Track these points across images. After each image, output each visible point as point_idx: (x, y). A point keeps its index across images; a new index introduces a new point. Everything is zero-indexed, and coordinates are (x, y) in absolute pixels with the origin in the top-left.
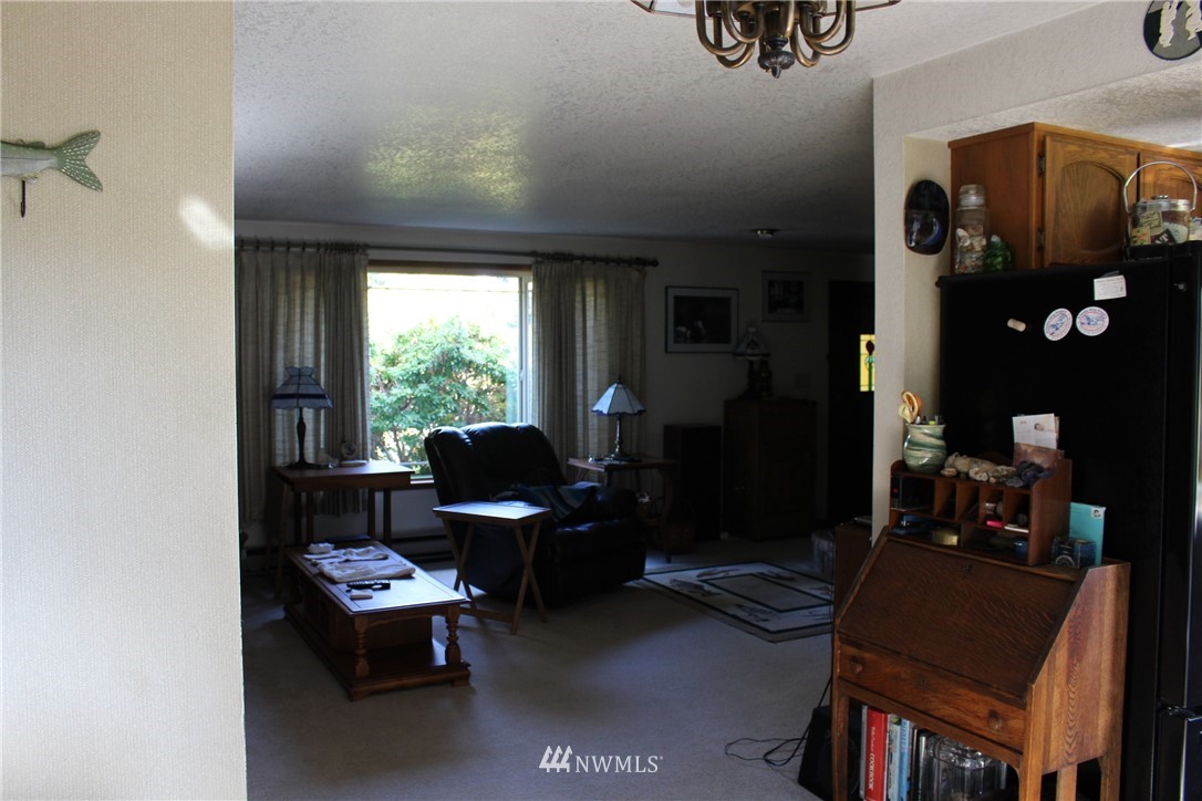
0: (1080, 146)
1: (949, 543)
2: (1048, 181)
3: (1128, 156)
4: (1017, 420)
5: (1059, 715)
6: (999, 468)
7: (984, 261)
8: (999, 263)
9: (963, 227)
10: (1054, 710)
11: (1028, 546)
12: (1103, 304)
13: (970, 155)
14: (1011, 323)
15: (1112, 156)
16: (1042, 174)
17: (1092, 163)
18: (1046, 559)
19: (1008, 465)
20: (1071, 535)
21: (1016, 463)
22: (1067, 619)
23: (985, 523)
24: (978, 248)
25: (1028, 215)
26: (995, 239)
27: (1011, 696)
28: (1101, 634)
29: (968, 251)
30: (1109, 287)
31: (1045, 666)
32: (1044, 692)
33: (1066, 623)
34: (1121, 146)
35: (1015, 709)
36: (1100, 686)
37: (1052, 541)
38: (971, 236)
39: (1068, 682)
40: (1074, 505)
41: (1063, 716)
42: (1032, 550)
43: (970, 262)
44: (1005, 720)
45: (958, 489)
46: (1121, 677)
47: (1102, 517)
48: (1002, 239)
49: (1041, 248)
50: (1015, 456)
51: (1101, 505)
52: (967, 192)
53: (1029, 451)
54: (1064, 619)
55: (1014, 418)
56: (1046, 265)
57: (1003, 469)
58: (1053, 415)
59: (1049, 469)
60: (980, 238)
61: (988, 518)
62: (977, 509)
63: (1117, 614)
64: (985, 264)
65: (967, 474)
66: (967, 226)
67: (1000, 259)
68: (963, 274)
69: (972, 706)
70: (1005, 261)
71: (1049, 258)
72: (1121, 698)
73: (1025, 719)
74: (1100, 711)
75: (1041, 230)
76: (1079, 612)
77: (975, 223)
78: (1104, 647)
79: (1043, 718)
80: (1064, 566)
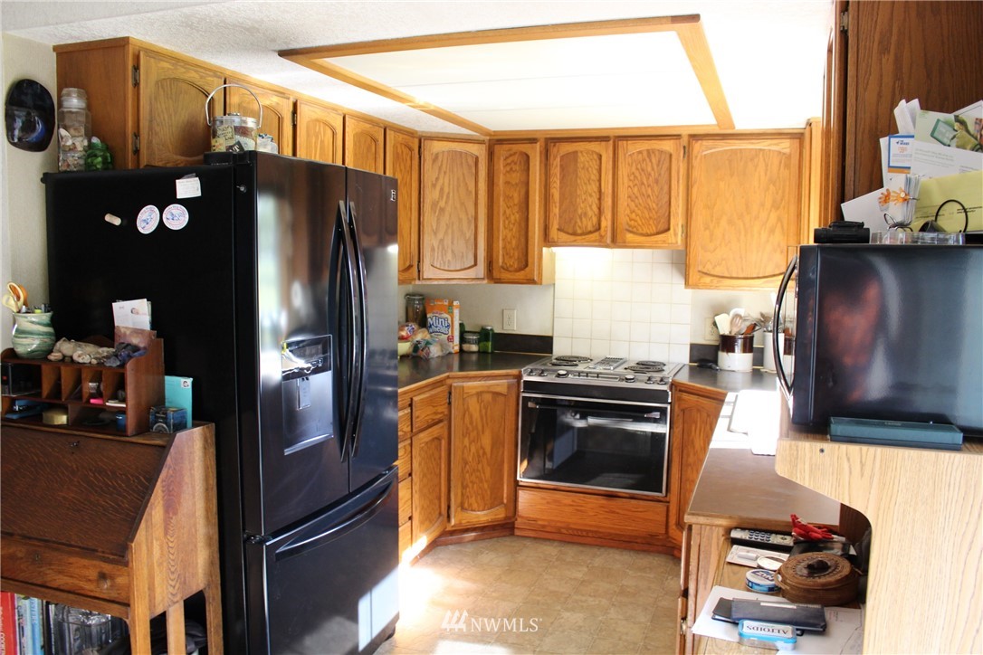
0: (173, 64)
1: (60, 423)
2: (142, 91)
3: (215, 79)
4: (116, 306)
5: (160, 564)
6: (101, 350)
7: (86, 160)
8: (98, 163)
9: (66, 128)
10: (155, 561)
11: (127, 418)
12: (184, 202)
13: (74, 60)
14: (108, 218)
15: (201, 77)
16: (136, 84)
17: (184, 81)
18: (144, 427)
19: (109, 347)
20: (167, 404)
21: (116, 344)
22: (159, 480)
23: (88, 401)
24: (80, 148)
25: (125, 121)
26: (95, 140)
27: (115, 557)
28: (193, 487)
29: (70, 149)
30: (188, 187)
31: (143, 525)
32: (144, 548)
33: (159, 483)
34: (210, 70)
35: (120, 567)
36: (196, 531)
37: (149, 413)
38: (73, 137)
39: (166, 533)
40: (168, 379)
41: (165, 564)
42: (130, 421)
43: (73, 161)
44: (112, 578)
45: (63, 372)
46: (215, 520)
47: (190, 387)
48: (103, 141)
49: (137, 152)
50: (117, 338)
51: (189, 376)
52: (69, 95)
53: (128, 332)
54: (157, 481)
55: (113, 304)
56: (142, 167)
57: (105, 351)
58: (145, 300)
59: (145, 348)
60: (80, 139)
61: (92, 396)
62: (81, 391)
63: (206, 468)
64: (86, 164)
65: (71, 357)
66: (70, 127)
67: (100, 159)
68: (65, 172)
69: (83, 571)
70: (105, 161)
71: (144, 161)
72: (216, 537)
73: (128, 576)
74: (199, 552)
75: (137, 135)
76: (171, 472)
77: (77, 125)
78: (197, 498)
79: (145, 571)
80: (160, 433)
